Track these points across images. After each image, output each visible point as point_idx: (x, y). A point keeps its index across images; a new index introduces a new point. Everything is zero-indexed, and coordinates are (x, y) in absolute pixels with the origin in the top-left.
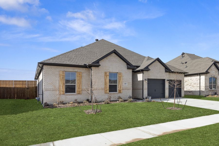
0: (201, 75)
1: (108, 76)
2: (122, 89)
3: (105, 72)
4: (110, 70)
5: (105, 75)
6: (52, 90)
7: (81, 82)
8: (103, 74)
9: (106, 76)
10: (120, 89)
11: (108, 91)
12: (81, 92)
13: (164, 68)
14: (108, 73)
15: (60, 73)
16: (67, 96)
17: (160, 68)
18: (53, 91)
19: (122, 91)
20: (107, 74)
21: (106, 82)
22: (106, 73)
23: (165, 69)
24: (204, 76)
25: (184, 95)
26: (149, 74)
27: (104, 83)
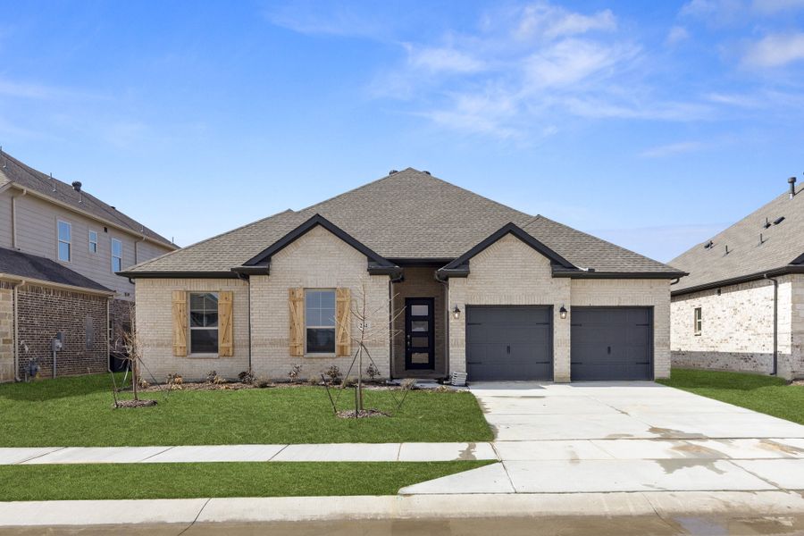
0: (779, 279)
1: (300, 300)
2: (349, 342)
3: (290, 289)
4: (307, 282)
5: (290, 300)
6: (155, 343)
7: (231, 322)
8: (285, 296)
9: (294, 302)
10: (342, 344)
11: (301, 350)
12: (231, 350)
13: (548, 261)
14: (301, 291)
15: (174, 297)
16: (194, 361)
17: (523, 261)
18: (158, 345)
19: (349, 348)
20: (297, 296)
21: (293, 321)
22: (292, 292)
23: (551, 264)
24: (790, 284)
25: (669, 372)
26: (471, 288)
27: (287, 325)
